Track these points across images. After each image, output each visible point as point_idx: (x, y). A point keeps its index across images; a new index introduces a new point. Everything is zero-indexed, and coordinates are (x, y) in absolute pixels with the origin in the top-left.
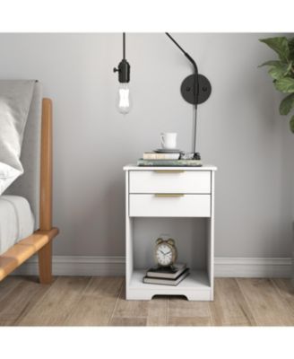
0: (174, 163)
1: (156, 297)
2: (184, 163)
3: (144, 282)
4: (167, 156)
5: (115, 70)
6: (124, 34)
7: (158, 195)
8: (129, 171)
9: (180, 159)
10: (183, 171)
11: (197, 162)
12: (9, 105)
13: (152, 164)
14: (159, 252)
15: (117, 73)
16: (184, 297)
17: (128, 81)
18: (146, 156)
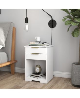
0: (37, 45)
1: (32, 81)
2: (40, 45)
3: (31, 77)
4: (36, 43)
5: (24, 20)
6: (27, 9)
7: (33, 54)
8: (26, 47)
9: (39, 44)
10: (38, 47)
11: (43, 45)
12: (3, 29)
13: (32, 45)
14: (36, 69)
15: (25, 21)
16: (39, 82)
17: (28, 23)
18: (31, 43)
